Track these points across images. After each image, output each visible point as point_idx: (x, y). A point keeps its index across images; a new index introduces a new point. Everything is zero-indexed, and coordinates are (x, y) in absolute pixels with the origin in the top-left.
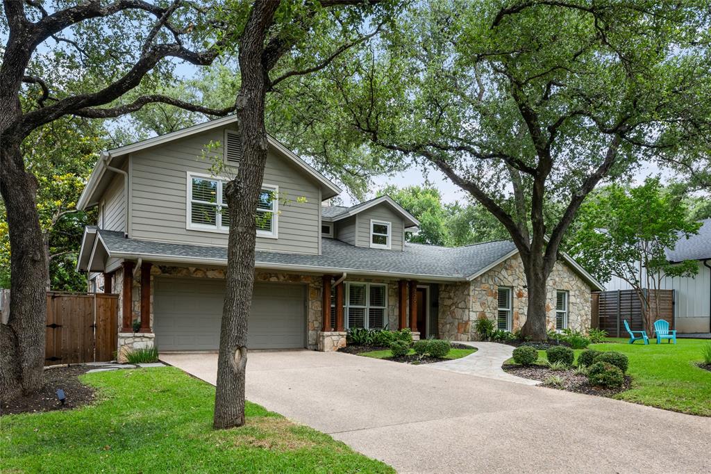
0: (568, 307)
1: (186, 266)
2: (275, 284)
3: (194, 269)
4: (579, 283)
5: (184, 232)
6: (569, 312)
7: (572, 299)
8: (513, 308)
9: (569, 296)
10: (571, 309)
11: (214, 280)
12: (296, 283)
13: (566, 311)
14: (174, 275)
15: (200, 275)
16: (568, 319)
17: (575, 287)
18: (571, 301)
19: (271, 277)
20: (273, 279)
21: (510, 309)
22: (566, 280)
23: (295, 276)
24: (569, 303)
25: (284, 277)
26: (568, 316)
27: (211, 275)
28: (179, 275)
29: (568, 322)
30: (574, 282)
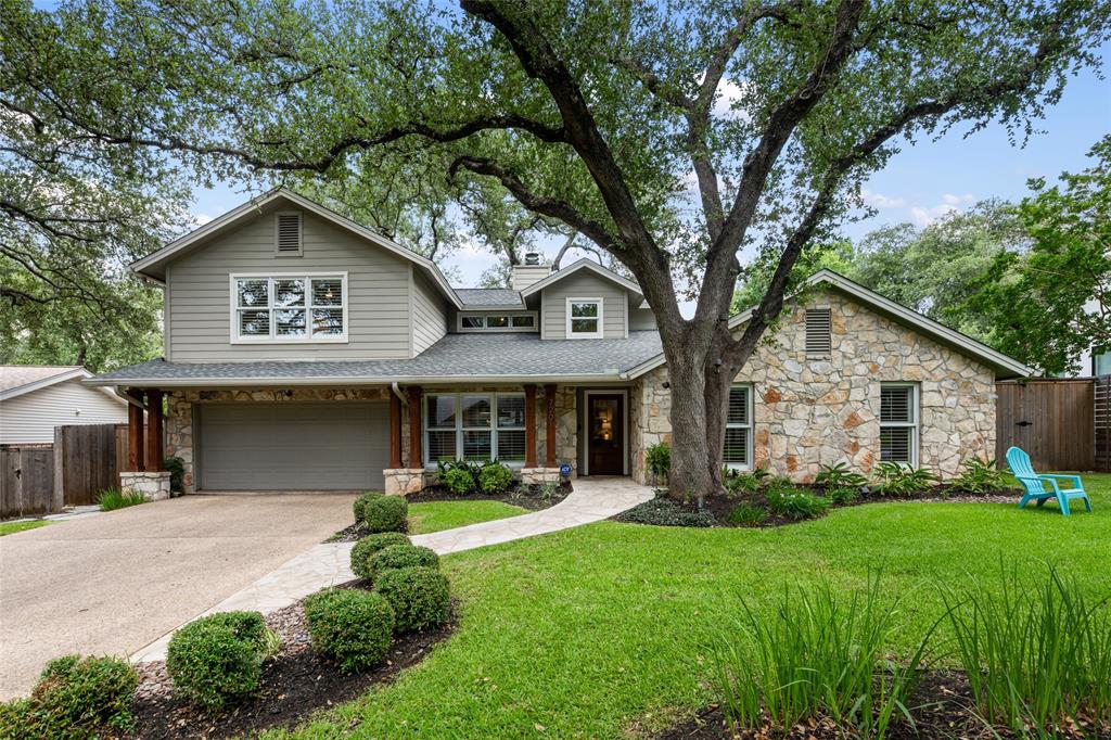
0: (921, 417)
1: (228, 389)
2: (341, 402)
3: (237, 392)
4: (954, 365)
5: (228, 347)
6: (922, 426)
7: (930, 398)
8: (754, 423)
9: (921, 392)
10: (926, 420)
11: (262, 403)
12: (374, 400)
13: (916, 423)
14: (214, 400)
15: (243, 398)
16: (921, 441)
17: (939, 374)
18: (925, 402)
19: (336, 394)
20: (340, 397)
21: (750, 425)
22: (912, 359)
23: (371, 391)
24: (921, 407)
25: (355, 394)
26: (921, 435)
27: (257, 397)
28: (220, 400)
29: (921, 447)
30: (934, 364)
